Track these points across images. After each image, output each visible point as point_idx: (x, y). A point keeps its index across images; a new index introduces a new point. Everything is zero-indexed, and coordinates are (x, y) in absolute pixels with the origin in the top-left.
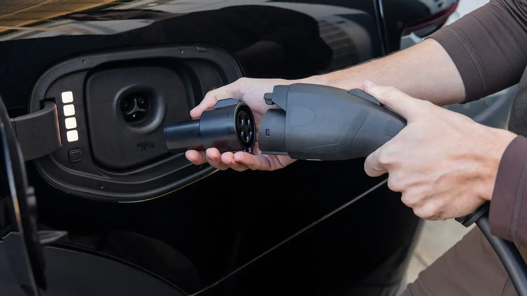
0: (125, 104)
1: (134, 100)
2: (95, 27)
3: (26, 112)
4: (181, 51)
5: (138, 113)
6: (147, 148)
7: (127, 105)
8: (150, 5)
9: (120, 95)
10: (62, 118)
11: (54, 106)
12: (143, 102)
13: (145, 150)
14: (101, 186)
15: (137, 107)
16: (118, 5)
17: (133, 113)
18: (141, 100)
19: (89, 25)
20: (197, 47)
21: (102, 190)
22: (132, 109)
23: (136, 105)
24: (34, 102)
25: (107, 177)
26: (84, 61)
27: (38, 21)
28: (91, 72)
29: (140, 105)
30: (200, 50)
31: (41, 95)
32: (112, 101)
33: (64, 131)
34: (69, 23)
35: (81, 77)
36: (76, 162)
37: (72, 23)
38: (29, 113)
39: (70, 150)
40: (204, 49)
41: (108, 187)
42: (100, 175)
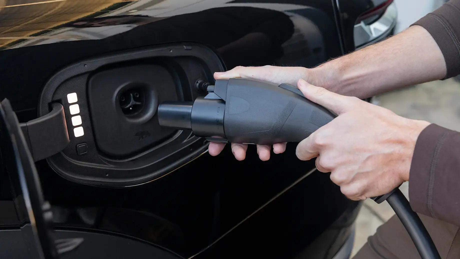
0: (123, 99)
1: (130, 95)
2: (88, 33)
3: (36, 116)
4: (170, 50)
5: (134, 106)
6: (144, 136)
7: (124, 100)
8: (132, 11)
9: (119, 92)
10: (69, 116)
11: (61, 107)
12: (138, 96)
13: (143, 138)
14: (106, 174)
15: (133, 101)
16: (106, 12)
17: (130, 107)
18: (137, 95)
19: (84, 32)
20: (184, 46)
21: (107, 177)
22: (129, 103)
23: (132, 99)
24: (43, 106)
25: (112, 166)
26: (86, 65)
27: (41, 30)
28: (92, 74)
29: (135, 99)
30: (187, 48)
31: (49, 98)
32: (112, 97)
33: (71, 128)
34: (68, 31)
35: (83, 80)
36: (83, 155)
37: (70, 30)
38: (39, 117)
39: (78, 144)
40: (190, 47)
41: (112, 174)
42: (105, 164)
